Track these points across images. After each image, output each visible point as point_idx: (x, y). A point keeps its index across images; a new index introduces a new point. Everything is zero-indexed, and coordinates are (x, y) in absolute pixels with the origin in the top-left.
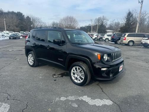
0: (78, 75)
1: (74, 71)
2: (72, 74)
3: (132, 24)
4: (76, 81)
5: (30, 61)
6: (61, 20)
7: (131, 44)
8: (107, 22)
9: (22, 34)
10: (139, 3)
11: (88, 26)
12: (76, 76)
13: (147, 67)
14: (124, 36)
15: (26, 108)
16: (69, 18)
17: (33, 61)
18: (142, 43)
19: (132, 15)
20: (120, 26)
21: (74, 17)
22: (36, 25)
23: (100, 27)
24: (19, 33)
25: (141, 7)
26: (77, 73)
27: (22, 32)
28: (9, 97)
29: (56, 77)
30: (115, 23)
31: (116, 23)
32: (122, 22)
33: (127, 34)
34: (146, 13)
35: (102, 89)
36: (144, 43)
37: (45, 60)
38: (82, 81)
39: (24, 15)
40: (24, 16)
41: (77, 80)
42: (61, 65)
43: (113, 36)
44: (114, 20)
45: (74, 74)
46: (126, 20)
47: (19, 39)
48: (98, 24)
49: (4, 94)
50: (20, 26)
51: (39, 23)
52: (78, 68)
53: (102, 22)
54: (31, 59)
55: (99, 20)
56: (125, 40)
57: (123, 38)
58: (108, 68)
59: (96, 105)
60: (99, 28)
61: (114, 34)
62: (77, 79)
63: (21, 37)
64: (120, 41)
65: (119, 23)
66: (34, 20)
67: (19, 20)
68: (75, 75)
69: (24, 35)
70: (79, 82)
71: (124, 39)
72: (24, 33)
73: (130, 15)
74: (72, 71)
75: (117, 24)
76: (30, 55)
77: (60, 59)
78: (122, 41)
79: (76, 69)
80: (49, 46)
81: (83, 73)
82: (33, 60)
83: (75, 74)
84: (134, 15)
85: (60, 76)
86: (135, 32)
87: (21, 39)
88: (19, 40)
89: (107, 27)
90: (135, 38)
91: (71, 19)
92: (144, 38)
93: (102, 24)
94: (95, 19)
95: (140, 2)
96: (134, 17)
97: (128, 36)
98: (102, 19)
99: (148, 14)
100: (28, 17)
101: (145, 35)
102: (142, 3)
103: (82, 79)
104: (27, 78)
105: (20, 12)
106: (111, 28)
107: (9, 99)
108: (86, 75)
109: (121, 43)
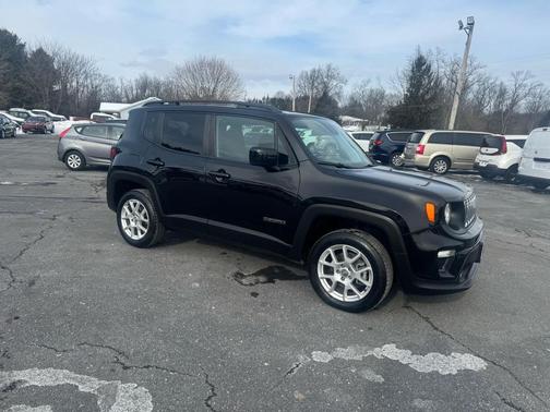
0: (345, 275)
1: (329, 259)
2: (321, 273)
3: (427, 97)
4: (336, 295)
5: (133, 224)
6: (178, 69)
7: (441, 167)
8: (341, 88)
9: (22, 120)
10: (461, 28)
11: (273, 100)
12: (337, 277)
13: (526, 247)
14: (418, 140)
15: (215, 395)
16: (210, 64)
17: (144, 224)
18: (476, 166)
19: (429, 68)
20: (385, 103)
21: (226, 63)
22: (74, 84)
23: (318, 106)
24: (9, 113)
25: (468, 44)
26: (341, 269)
27: (19, 110)
28: (122, 360)
29: (251, 285)
30: (368, 92)
31: (372, 91)
32: (395, 89)
33: (428, 134)
34: (475, 63)
35: (427, 319)
36: (484, 165)
37: (204, 221)
38: (362, 295)
39: (22, 42)
40: (23, 46)
41: (342, 293)
42: (276, 240)
43: (378, 139)
44: (369, 81)
45: (328, 270)
46: (406, 85)
47: (13, 136)
48: (309, 93)
49: (101, 351)
50: (10, 84)
51: (86, 78)
52: (348, 251)
53: (326, 87)
54: (134, 219)
55: (313, 78)
56: (421, 152)
57: (416, 145)
58: (457, 249)
59: (437, 372)
60: (314, 107)
61: (382, 134)
62: (339, 287)
63: (19, 132)
64: (402, 156)
65: (382, 95)
66: (66, 66)
67: (6, 64)
68: (333, 273)
69: (30, 123)
70: (349, 299)
71: (418, 149)
72: (29, 116)
73: (420, 67)
74: (322, 261)
75: (377, 98)
76: (131, 204)
77: (270, 219)
78: (412, 157)
79: (338, 253)
80: (222, 171)
81: (370, 268)
82: (147, 221)
83: (335, 273)
84: (434, 68)
85: (262, 279)
86: (447, 129)
87: (20, 137)
88: (15, 141)
89: (340, 105)
90: (455, 146)
91: (217, 70)
92: (484, 150)
93: (325, 94)
94: (301, 77)
95: (465, 25)
96: (434, 75)
97: (432, 140)
98: (325, 75)
99: (479, 67)
100: (40, 51)
101: (487, 140)
102: (471, 30)
103: (361, 288)
104: (144, 287)
105: (6, 31)
106: (354, 109)
107: (128, 364)
108: (380, 275)
109: (407, 164)
